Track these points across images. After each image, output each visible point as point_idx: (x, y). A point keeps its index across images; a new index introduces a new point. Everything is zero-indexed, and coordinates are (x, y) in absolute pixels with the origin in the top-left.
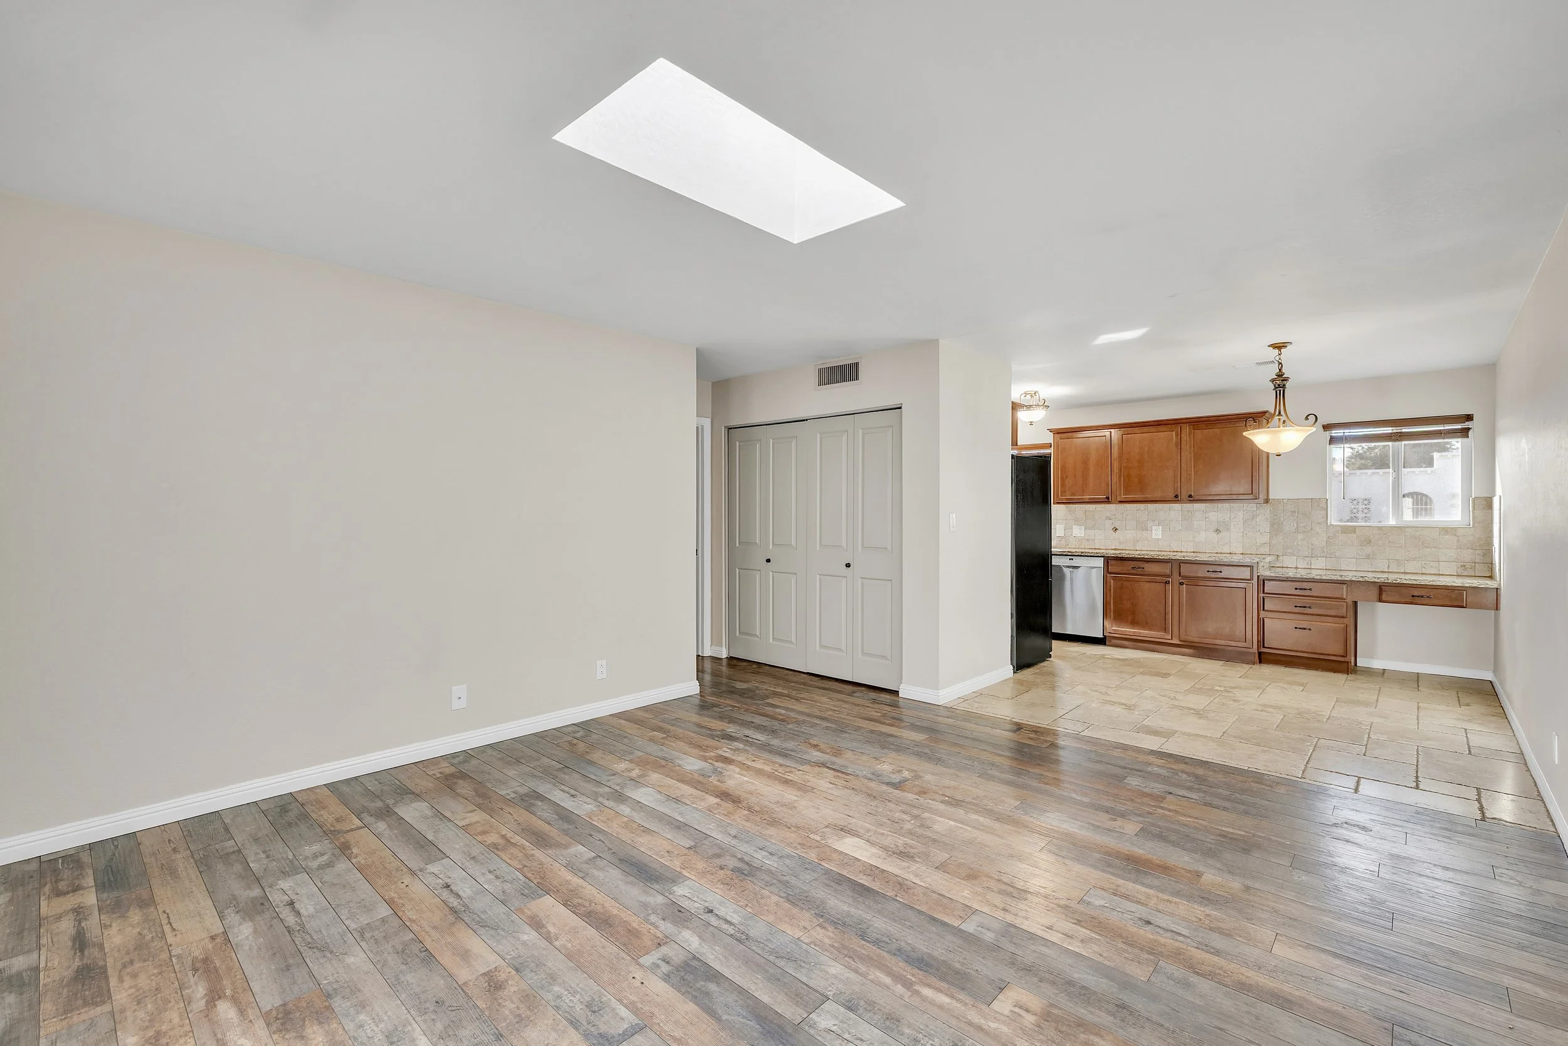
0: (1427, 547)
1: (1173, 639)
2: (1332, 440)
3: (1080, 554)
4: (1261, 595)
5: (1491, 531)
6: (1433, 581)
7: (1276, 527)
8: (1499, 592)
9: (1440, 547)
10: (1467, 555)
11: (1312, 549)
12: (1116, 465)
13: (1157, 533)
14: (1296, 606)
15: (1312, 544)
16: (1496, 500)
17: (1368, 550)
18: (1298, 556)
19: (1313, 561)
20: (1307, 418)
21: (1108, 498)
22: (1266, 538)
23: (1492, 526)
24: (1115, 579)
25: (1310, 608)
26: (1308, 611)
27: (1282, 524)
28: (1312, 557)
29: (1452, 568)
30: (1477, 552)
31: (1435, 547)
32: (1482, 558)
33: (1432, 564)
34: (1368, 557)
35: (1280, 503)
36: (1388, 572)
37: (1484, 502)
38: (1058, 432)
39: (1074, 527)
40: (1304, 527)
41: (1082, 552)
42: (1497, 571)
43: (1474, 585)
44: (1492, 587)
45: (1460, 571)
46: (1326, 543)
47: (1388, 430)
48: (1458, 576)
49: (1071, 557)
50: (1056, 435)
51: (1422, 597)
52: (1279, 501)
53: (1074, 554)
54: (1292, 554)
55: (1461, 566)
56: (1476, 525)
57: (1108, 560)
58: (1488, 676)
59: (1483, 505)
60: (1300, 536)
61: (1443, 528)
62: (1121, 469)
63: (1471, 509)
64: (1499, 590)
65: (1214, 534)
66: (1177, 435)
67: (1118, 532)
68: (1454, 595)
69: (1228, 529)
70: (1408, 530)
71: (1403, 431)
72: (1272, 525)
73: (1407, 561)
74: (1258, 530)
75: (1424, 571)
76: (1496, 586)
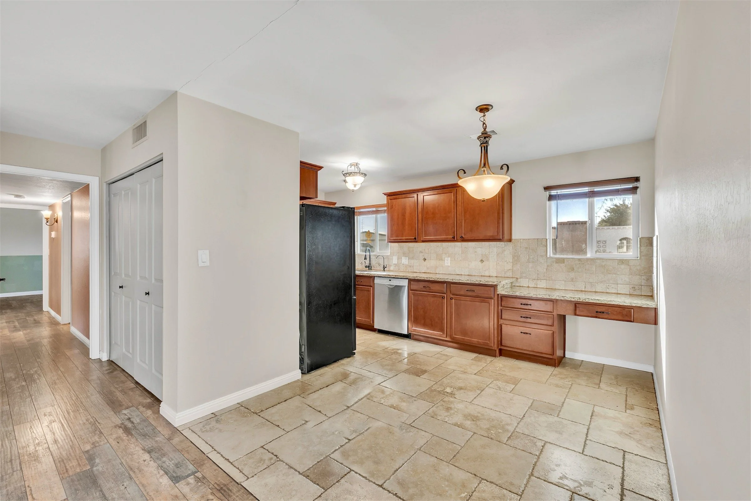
0: (610, 274)
1: (447, 337)
2: (551, 198)
3: (394, 277)
4: (500, 308)
5: (652, 263)
6: (610, 301)
7: (516, 259)
8: (656, 311)
9: (618, 273)
10: (636, 280)
11: (538, 274)
12: (420, 216)
13: (448, 262)
14: (521, 317)
15: (538, 271)
16: (655, 238)
17: (572, 275)
18: (529, 279)
19: (539, 282)
20: (502, 168)
21: (415, 239)
22: (509, 266)
23: (653, 259)
24: (414, 294)
25: (530, 318)
26: (529, 320)
27: (520, 256)
28: (538, 280)
29: (625, 289)
30: (643, 277)
31: (615, 274)
32: (645, 281)
33: (613, 286)
34: (572, 280)
35: (518, 242)
36: (585, 291)
37: (647, 241)
38: (389, 195)
39: (403, 258)
40: (533, 258)
41: (396, 276)
42: (655, 294)
43: (639, 305)
44: (651, 307)
45: (632, 292)
46: (547, 270)
47: (586, 189)
48: (630, 295)
49: (390, 279)
50: (388, 197)
51: (603, 313)
52: (517, 240)
53: (391, 277)
54: (526, 277)
55: (632, 288)
56: (643, 257)
57: (411, 281)
58: (650, 369)
59: (647, 243)
60: (531, 265)
61: (620, 260)
62: (423, 219)
63: (639, 246)
64: (656, 309)
65: (480, 263)
66: (454, 195)
67: (426, 261)
68: (625, 313)
69: (488, 260)
70: (598, 261)
71: (595, 190)
72: (513, 257)
73: (597, 283)
74: (505, 261)
75: (608, 291)
76: (654, 306)
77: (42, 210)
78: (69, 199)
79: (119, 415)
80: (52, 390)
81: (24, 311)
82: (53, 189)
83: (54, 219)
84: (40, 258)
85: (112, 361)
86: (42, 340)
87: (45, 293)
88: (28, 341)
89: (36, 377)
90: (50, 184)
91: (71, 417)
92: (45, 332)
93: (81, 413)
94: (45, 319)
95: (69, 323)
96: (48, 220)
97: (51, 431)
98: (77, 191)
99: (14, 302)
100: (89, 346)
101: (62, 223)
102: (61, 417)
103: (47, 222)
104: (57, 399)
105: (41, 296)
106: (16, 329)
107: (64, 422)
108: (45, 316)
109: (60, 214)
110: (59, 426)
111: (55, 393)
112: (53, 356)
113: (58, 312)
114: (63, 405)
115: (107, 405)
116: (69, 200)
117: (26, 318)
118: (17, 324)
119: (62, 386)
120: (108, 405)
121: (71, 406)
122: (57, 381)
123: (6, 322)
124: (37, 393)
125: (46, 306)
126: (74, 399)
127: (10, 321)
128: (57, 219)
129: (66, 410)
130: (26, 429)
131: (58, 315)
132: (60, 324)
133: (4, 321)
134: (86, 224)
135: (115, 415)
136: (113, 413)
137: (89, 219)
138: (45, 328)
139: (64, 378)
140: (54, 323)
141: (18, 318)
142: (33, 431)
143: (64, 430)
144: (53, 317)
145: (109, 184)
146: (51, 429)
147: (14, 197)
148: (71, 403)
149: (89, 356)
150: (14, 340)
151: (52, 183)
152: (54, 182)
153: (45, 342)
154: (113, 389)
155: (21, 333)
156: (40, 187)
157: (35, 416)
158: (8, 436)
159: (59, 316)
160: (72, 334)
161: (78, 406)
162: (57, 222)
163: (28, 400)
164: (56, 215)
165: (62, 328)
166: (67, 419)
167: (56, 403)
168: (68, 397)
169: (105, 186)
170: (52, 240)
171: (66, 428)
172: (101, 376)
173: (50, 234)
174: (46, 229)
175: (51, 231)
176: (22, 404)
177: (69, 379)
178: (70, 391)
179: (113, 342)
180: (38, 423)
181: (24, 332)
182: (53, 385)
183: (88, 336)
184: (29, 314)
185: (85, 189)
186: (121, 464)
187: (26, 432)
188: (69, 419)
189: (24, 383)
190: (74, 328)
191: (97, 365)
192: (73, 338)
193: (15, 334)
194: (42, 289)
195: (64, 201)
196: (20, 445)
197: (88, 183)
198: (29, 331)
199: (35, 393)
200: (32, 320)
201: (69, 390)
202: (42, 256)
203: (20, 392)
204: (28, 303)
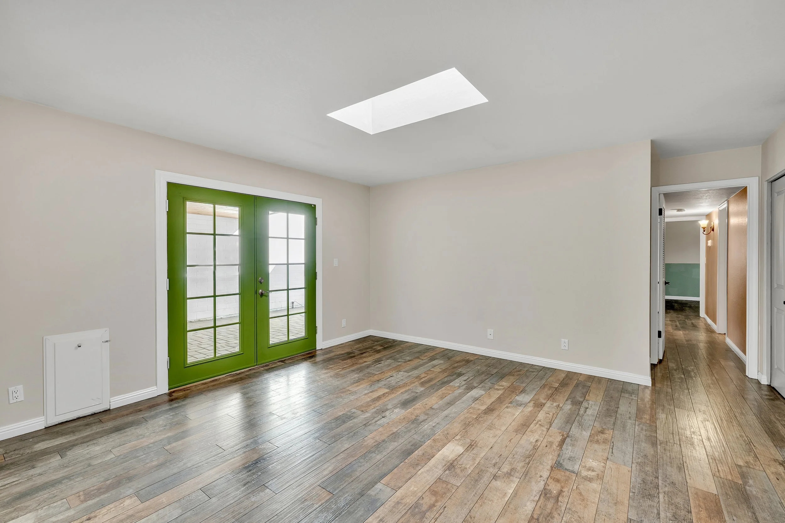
77: (700, 220)
78: (726, 205)
79: (781, 451)
80: (707, 391)
81: (684, 314)
82: (709, 198)
83: (711, 227)
84: (698, 266)
85: (773, 388)
86: (698, 344)
87: (702, 299)
88: (687, 341)
89: (692, 374)
90: (707, 195)
91: (723, 425)
92: (701, 337)
93: (735, 426)
94: (701, 325)
95: (725, 334)
96: (705, 229)
97: (705, 428)
98: (735, 195)
99: (676, 304)
100: (746, 362)
101: (718, 231)
102: (714, 420)
103: (704, 231)
104: (711, 402)
105: (698, 302)
106: (677, 328)
107: (717, 426)
108: (701, 321)
109: (716, 222)
110: (712, 427)
111: (709, 396)
112: (708, 361)
113: (714, 320)
114: (716, 410)
115: (764, 432)
116: (726, 207)
117: (685, 320)
118: (678, 324)
119: (716, 392)
120: (766, 432)
121: (724, 414)
122: (711, 386)
123: (670, 320)
124: (694, 389)
125: (702, 313)
126: (727, 409)
127: (673, 320)
128: (714, 227)
129: (719, 416)
130: (684, 416)
131: (713, 323)
132: (715, 332)
133: (669, 319)
134: (743, 230)
135: (775, 448)
136: (772, 444)
137: (746, 224)
138: (701, 333)
139: (717, 384)
140: (710, 330)
141: (679, 319)
142: (689, 420)
143: (716, 433)
144: (709, 324)
145: (772, 182)
146: (705, 426)
147: (677, 211)
148: (724, 412)
149: (745, 373)
150: (676, 337)
151: (709, 192)
152: (710, 192)
153: (702, 345)
154: (773, 418)
155: (681, 332)
156: (698, 198)
157: (691, 407)
158: (671, 413)
159: (715, 325)
160: (727, 345)
161: (732, 418)
162: (713, 230)
163: (686, 391)
164: (712, 223)
165: (718, 337)
166: (720, 425)
167: (709, 405)
168: (721, 405)
169: (766, 184)
170: (709, 249)
171: (718, 431)
172: (759, 399)
173: (707, 243)
174: (703, 237)
175: (707, 239)
176: (681, 393)
177: (723, 388)
178: (724, 399)
179: (776, 367)
180: (694, 415)
181: (684, 332)
182: (707, 388)
183: (744, 352)
184: (687, 317)
185: (743, 192)
186: (780, 503)
187: (684, 417)
188: (722, 425)
189: (683, 376)
190: (730, 340)
191: (755, 386)
192: (729, 350)
193: (676, 332)
194: (699, 296)
195: (721, 209)
196: (679, 426)
197: (746, 185)
198: (687, 332)
199: (692, 388)
200: (691, 323)
201: (722, 398)
202: (700, 264)
203: (680, 382)
204: (687, 307)
